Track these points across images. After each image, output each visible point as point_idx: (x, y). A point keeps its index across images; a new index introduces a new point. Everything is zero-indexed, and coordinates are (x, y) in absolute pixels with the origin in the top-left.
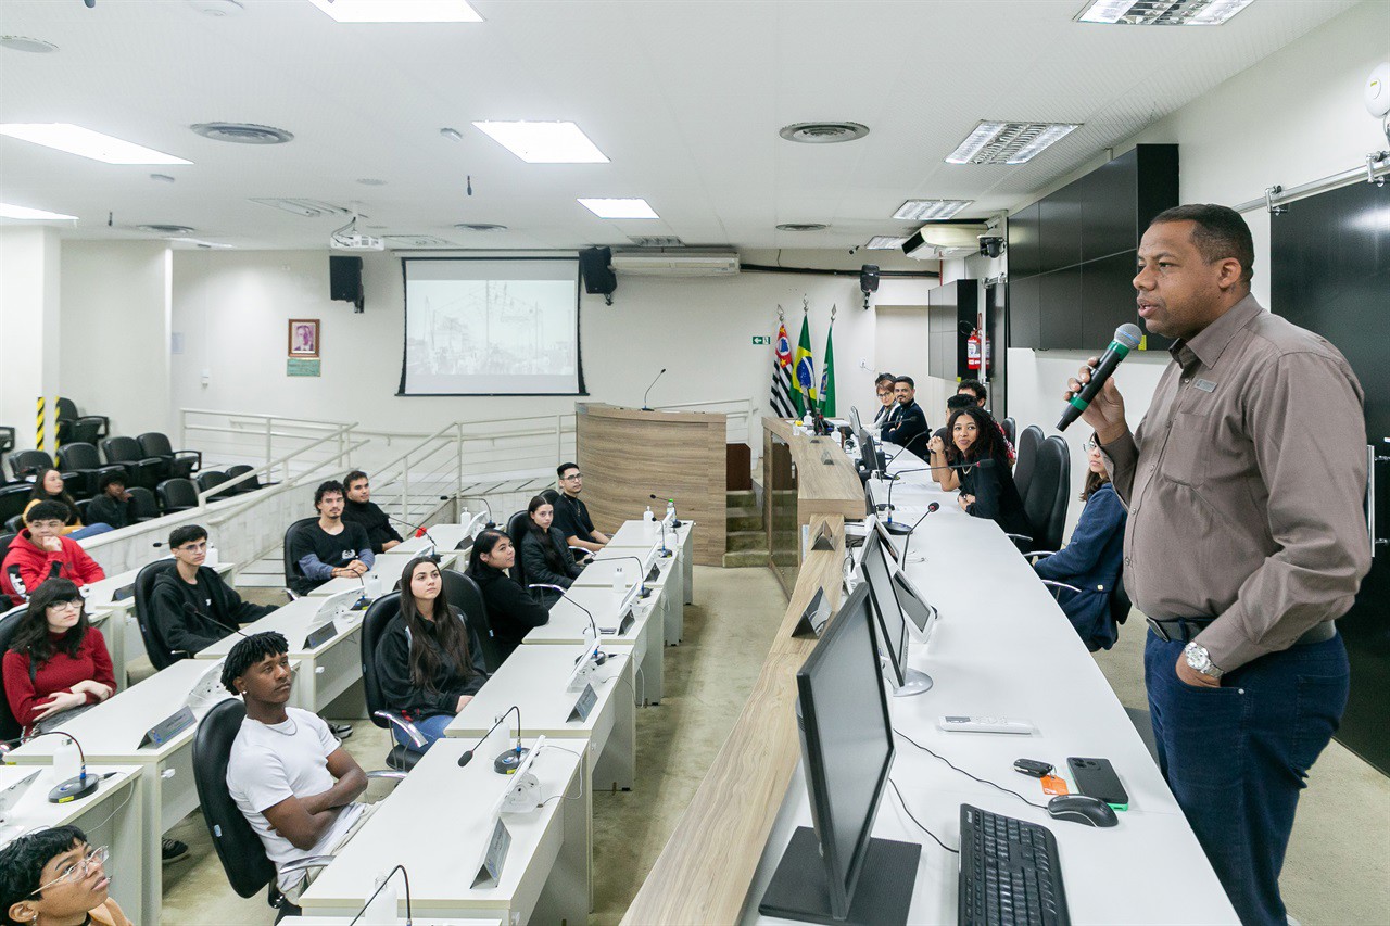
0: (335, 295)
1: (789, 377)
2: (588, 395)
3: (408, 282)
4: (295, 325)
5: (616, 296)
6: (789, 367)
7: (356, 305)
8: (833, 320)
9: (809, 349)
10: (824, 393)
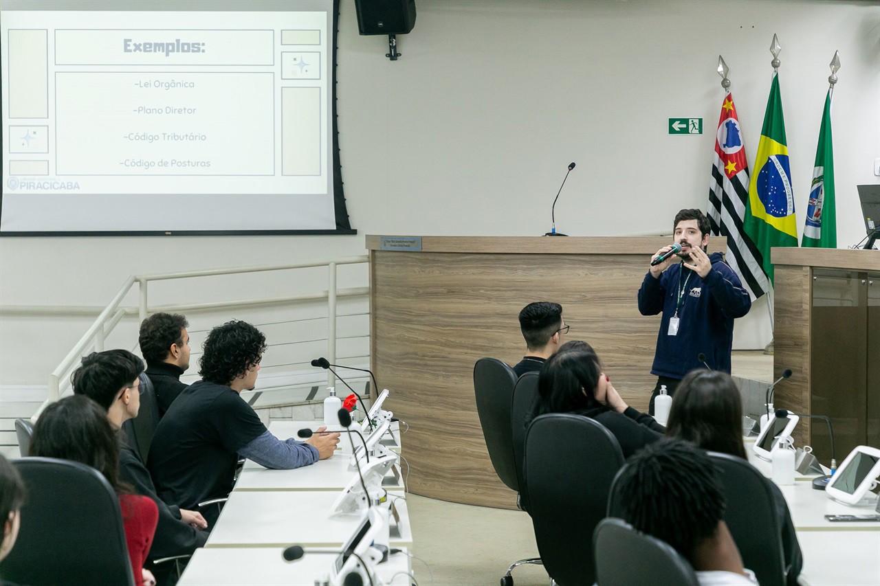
1: (744, 195)
2: (354, 232)
5: (406, 43)
6: (741, 176)
8: (832, 82)
9: (782, 140)
10: (817, 225)
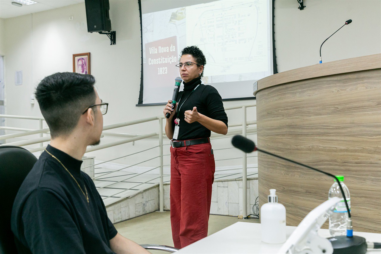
0: (91, 29)
3: (143, 15)
4: (77, 58)
7: (111, 40)
